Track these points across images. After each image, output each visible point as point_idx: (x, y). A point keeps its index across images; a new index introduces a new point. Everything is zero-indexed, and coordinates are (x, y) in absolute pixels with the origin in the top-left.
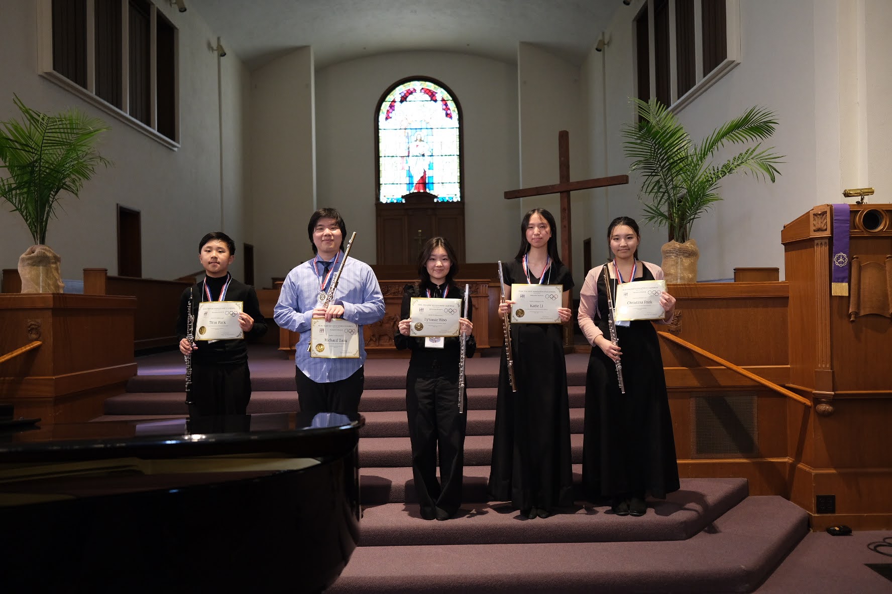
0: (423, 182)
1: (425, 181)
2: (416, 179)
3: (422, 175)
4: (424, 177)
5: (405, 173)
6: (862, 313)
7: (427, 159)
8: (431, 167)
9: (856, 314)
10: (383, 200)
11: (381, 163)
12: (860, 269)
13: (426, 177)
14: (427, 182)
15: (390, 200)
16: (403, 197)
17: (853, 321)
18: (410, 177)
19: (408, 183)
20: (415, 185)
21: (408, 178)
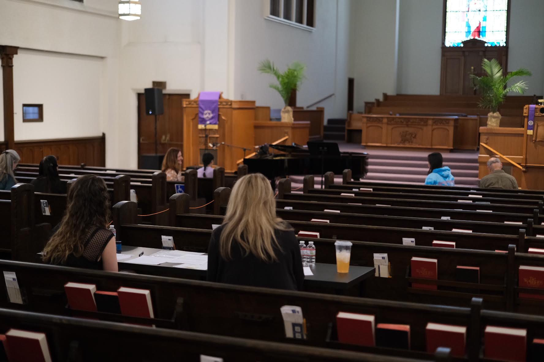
0: (479, 31)
1: (480, 30)
2: (473, 29)
3: (478, 25)
4: (479, 28)
5: (464, 24)
6: (538, 140)
7: (482, 14)
8: (485, 19)
9: (535, 141)
10: (448, 44)
11: (447, 16)
12: (538, 126)
13: (480, 27)
14: (481, 30)
15: (453, 44)
16: (463, 42)
17: (534, 143)
18: (469, 27)
19: (467, 31)
20: (471, 33)
21: (467, 28)
